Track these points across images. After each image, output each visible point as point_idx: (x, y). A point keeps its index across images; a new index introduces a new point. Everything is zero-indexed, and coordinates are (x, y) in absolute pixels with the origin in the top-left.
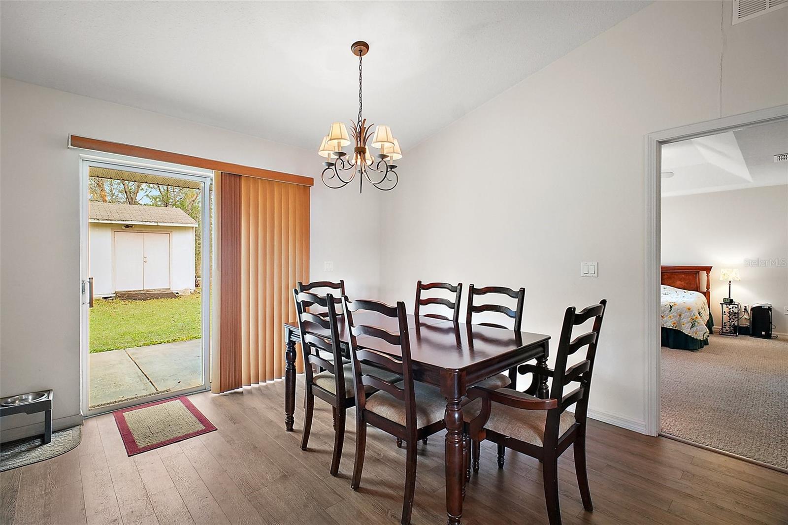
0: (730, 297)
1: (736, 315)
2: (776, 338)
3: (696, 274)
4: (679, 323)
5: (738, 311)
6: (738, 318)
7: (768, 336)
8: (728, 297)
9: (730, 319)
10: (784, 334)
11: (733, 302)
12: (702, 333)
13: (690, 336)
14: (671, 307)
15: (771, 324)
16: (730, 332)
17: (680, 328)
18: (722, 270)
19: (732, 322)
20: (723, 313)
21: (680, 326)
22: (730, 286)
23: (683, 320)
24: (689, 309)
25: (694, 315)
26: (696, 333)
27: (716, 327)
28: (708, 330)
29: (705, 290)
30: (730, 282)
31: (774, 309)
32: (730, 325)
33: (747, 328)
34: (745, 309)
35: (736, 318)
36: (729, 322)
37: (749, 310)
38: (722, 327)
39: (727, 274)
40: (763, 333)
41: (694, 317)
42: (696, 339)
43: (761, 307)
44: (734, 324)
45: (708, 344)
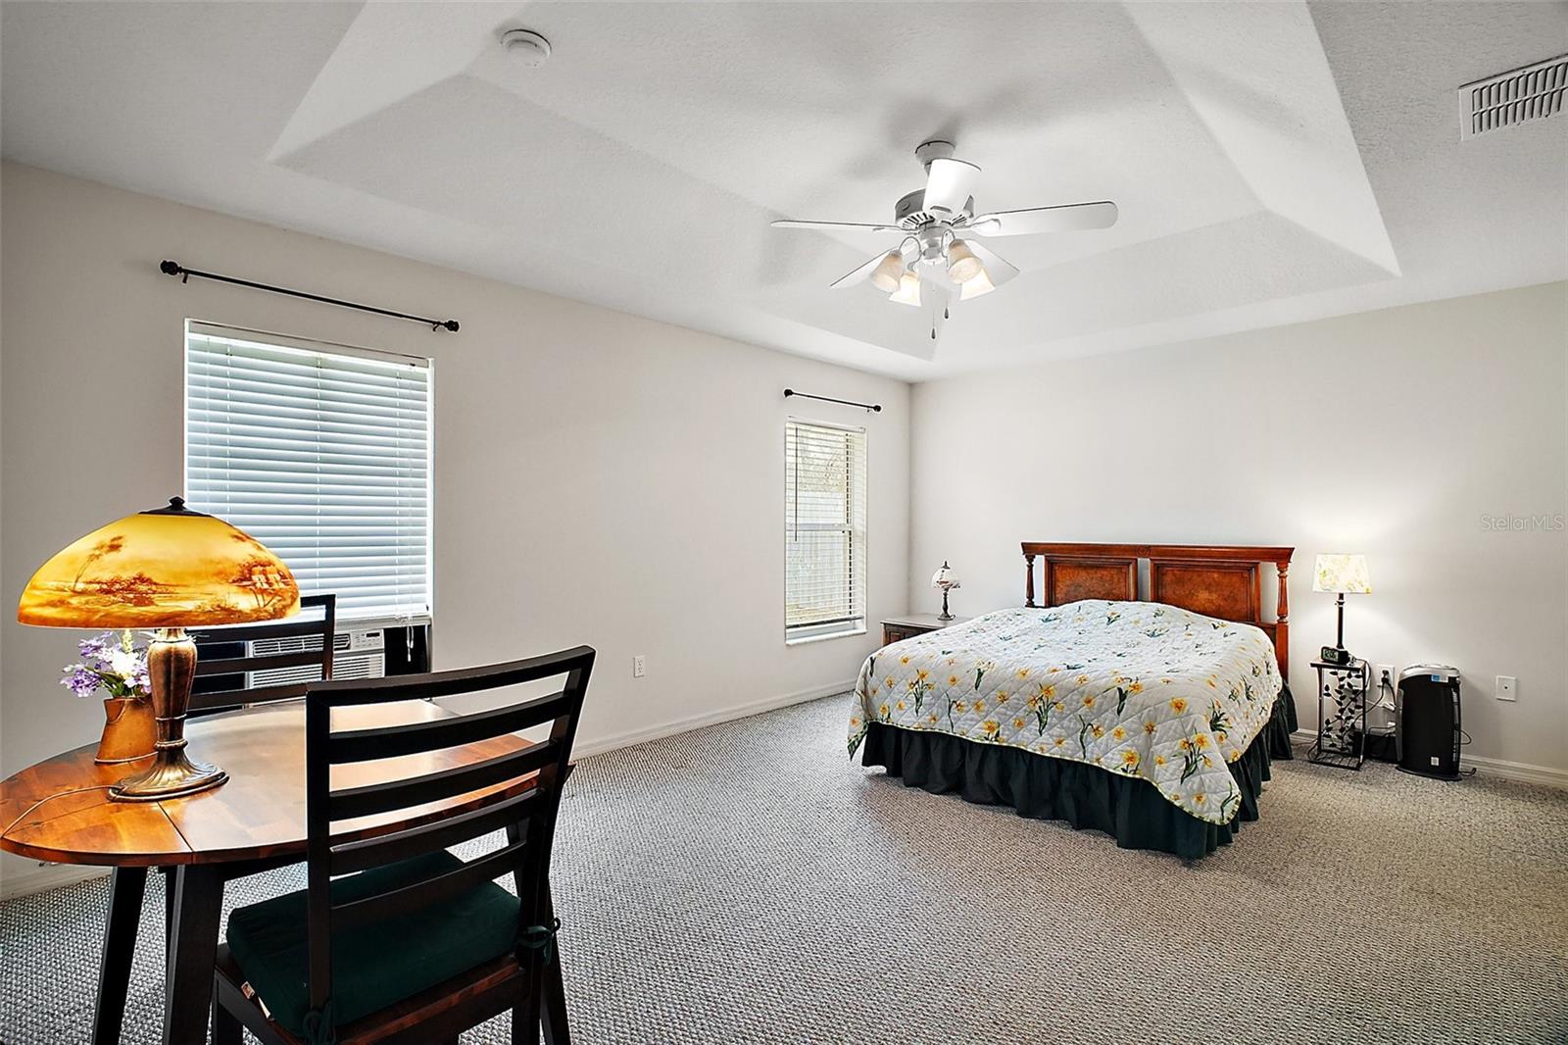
0: (1340, 645)
1: (1361, 697)
2: (1472, 777)
3: (1250, 570)
4: (1146, 757)
5: (1365, 687)
6: (1364, 707)
7: (1449, 772)
8: (1334, 645)
9: (1341, 711)
10: (1495, 761)
11: (1348, 660)
12: (1216, 800)
13: (1180, 809)
14: (1123, 696)
15: (1456, 732)
16: (1342, 753)
17: (1152, 775)
18: (1320, 558)
19: (1348, 718)
20: (1324, 691)
21: (1150, 769)
22: (1341, 610)
23: (1157, 747)
24: (1179, 706)
25: (1194, 729)
26: (1199, 799)
27: (1305, 733)
28: (1236, 790)
29: (1274, 619)
30: (1341, 596)
31: (1465, 680)
32: (1342, 730)
33: (1388, 740)
34: (1385, 681)
35: (1358, 707)
36: (1339, 718)
37: (1395, 683)
38: (1320, 732)
39: (1332, 572)
40: (1435, 761)
41: (1193, 739)
42: (1200, 820)
43: (1430, 676)
44: (1353, 724)
45: (1256, 817)
